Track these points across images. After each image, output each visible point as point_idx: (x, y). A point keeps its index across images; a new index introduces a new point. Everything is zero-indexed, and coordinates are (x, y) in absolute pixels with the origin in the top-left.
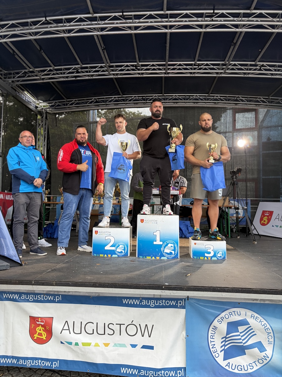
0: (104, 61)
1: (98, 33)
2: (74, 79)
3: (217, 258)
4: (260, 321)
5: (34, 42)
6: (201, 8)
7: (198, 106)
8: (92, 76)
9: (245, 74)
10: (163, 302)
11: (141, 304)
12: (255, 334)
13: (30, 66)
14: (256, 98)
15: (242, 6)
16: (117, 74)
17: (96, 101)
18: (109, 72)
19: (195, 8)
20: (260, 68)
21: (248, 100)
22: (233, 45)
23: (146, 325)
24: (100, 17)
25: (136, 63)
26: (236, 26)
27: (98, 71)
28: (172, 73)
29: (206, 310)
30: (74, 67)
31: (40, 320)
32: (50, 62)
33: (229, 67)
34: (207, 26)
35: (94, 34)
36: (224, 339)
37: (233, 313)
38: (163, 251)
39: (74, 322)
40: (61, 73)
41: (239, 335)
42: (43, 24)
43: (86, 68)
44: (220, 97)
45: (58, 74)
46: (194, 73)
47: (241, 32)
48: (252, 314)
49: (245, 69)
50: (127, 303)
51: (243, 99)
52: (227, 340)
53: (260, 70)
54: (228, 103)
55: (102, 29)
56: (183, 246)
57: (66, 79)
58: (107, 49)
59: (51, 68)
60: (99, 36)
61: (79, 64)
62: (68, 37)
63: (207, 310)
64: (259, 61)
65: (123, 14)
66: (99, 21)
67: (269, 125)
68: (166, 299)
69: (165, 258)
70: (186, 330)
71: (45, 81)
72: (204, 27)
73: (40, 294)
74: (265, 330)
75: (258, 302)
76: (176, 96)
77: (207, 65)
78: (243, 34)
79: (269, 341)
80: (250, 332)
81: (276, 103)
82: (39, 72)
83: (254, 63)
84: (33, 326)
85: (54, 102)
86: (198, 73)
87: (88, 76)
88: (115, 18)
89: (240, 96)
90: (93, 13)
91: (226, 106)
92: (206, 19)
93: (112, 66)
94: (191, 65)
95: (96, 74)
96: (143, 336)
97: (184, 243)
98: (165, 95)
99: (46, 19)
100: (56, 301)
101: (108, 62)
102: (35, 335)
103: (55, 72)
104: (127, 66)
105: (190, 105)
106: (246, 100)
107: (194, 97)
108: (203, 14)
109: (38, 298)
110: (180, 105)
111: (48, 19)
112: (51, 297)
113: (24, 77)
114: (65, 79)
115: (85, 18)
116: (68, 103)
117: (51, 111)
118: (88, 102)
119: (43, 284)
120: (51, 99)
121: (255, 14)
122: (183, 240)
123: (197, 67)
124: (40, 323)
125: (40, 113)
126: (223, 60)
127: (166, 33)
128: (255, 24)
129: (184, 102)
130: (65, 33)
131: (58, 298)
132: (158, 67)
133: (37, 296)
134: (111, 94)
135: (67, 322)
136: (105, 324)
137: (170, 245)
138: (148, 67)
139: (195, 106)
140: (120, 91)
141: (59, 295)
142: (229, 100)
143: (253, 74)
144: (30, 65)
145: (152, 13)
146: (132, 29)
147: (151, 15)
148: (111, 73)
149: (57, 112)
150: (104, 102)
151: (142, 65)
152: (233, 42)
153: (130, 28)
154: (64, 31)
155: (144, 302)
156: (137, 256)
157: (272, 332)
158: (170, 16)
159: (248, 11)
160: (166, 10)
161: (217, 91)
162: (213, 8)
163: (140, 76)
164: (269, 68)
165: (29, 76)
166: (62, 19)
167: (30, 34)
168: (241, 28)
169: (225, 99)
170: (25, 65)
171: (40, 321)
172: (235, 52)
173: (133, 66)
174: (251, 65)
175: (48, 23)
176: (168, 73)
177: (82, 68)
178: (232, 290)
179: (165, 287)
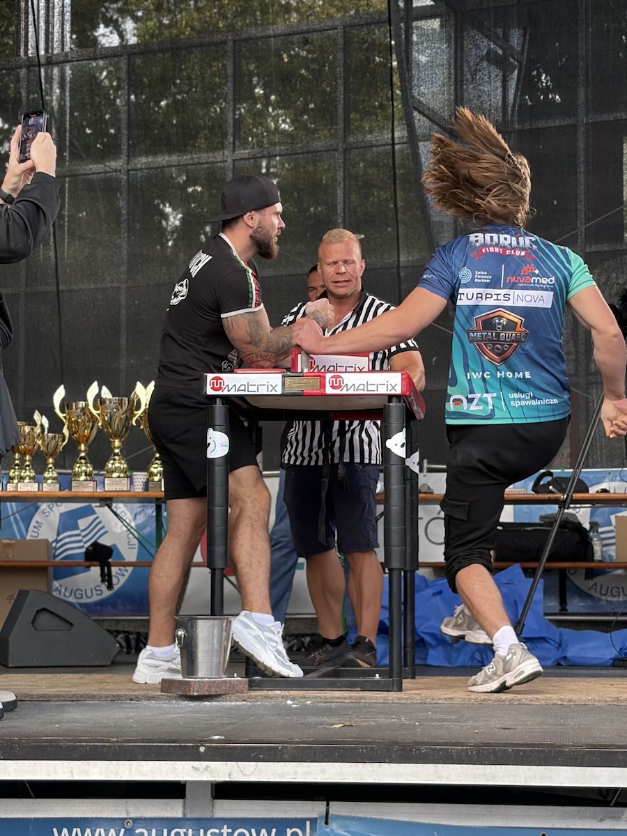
68: (235, 823)
178: (478, 751)
179: (208, 748)
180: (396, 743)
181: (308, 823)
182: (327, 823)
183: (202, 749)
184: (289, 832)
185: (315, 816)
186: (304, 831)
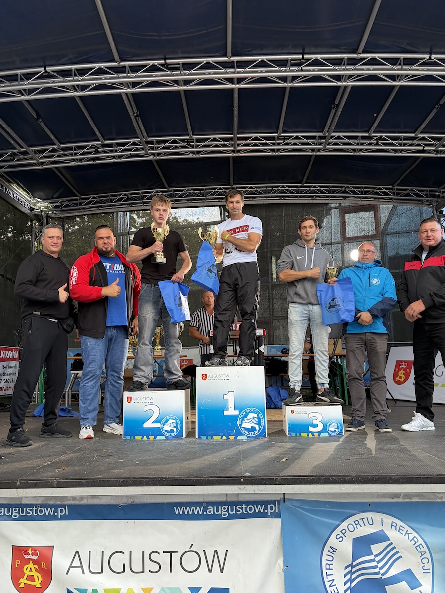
0: (138, 134)
1: (128, 90)
2: (92, 162)
3: (329, 433)
4: (406, 533)
5: (27, 105)
6: (284, 51)
7: (287, 202)
8: (120, 157)
9: (354, 150)
10: (242, 508)
11: (205, 513)
12: (401, 557)
13: (21, 143)
14: (374, 188)
15: (345, 48)
16: (159, 154)
17: (128, 197)
18: (146, 151)
19: (274, 52)
20: (378, 142)
21: (362, 191)
22: (334, 108)
23: (216, 551)
24: (130, 67)
25: (188, 137)
26: (338, 78)
27: (130, 150)
28: (245, 150)
29: (315, 518)
30: (91, 144)
31: (30, 551)
32: (53, 137)
33: (330, 141)
34: (294, 78)
35: (122, 92)
36: (349, 569)
37: (361, 522)
38: (241, 425)
39: (90, 552)
40: (71, 154)
41: (373, 560)
42: (41, 77)
43: (111, 145)
44: (319, 188)
45: (66, 155)
46: (278, 150)
47: (346, 87)
48: (392, 522)
49: (355, 143)
50: (181, 513)
51: (355, 190)
52: (354, 570)
53: (377, 144)
54: (332, 197)
55: (135, 85)
56: (273, 419)
57: (79, 163)
58: (142, 115)
59: (55, 147)
60: (129, 95)
61: (99, 140)
62: (81, 97)
63: (317, 519)
64: (375, 132)
65: (165, 62)
66: (128, 72)
67: (397, 229)
68: (248, 503)
69: (244, 438)
70: (284, 556)
71: (44, 167)
72: (289, 80)
73: (32, 506)
74: (416, 547)
75: (401, 500)
76: (251, 188)
77: (297, 138)
78: (348, 90)
79: (424, 568)
80: (392, 554)
81: (404, 196)
82: (35, 153)
83: (367, 135)
84: (18, 562)
85: (61, 200)
86: (284, 150)
87: (114, 157)
88: (154, 68)
89: (349, 186)
90: (119, 60)
91: (329, 202)
92: (291, 68)
93: (151, 142)
94: (273, 138)
95: (127, 155)
96: (210, 571)
97: (274, 415)
98: (234, 186)
99: (45, 69)
100: (59, 517)
101: (144, 135)
102: (21, 580)
103: (62, 152)
104: (175, 141)
105: (274, 202)
106: (359, 191)
107: (279, 188)
108: (286, 61)
109: (27, 513)
110: (259, 202)
111: (48, 69)
112: (49, 509)
113: (11, 160)
114: (76, 163)
115: (109, 68)
116: (81, 201)
117: (55, 214)
118: (114, 199)
119: (35, 486)
120: (55, 196)
121: (364, 59)
122: (273, 410)
123: (283, 141)
124: (30, 557)
125: (38, 218)
126: (321, 130)
127: (232, 90)
128: (366, 74)
129: (265, 197)
130: (76, 91)
131: (62, 511)
132: (223, 143)
133: (25, 509)
134: (150, 186)
135: (77, 552)
136: (143, 553)
137: (251, 415)
138: (206, 143)
139: (281, 202)
140: (164, 182)
141: (64, 506)
142: (333, 192)
143: (366, 150)
144: (20, 141)
145: (210, 60)
146: (180, 84)
147: (208, 63)
148: (149, 152)
149: (66, 215)
150: (140, 200)
151: (198, 140)
152: (334, 103)
153: (177, 82)
154: (74, 88)
155: (211, 511)
156: (197, 437)
157: (427, 552)
158: (237, 65)
159: (355, 56)
160: (231, 55)
161: (315, 178)
162: (301, 51)
163: (194, 156)
164: (390, 141)
165: (19, 160)
166: (70, 70)
167: (20, 92)
168: (345, 81)
169: (327, 191)
170: (13, 142)
171: (30, 553)
172: (337, 118)
173: (183, 141)
174: (363, 138)
175: (48, 76)
176: (239, 151)
177: (104, 146)
178: (356, 479)
179: (245, 480)
180: (323, 476)
181: (277, 502)
182: (284, 502)
183: (242, 480)
184: (269, 506)
185: (280, 499)
186: (275, 506)
